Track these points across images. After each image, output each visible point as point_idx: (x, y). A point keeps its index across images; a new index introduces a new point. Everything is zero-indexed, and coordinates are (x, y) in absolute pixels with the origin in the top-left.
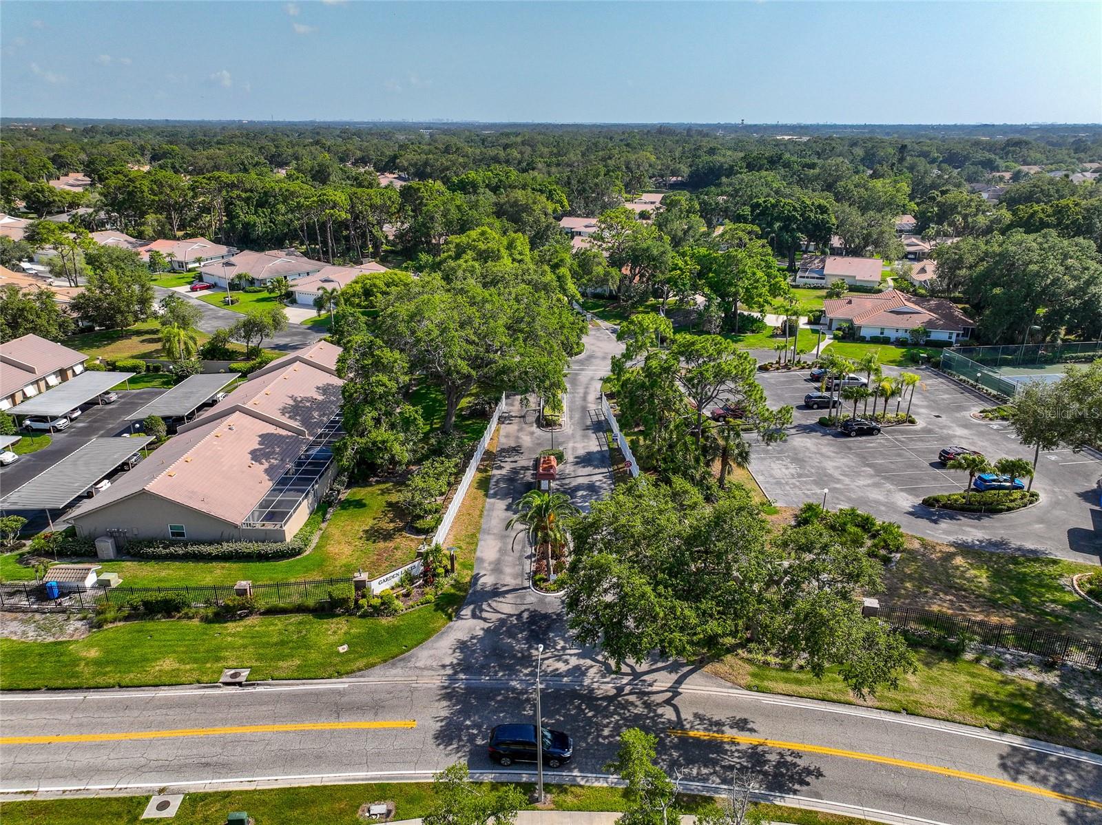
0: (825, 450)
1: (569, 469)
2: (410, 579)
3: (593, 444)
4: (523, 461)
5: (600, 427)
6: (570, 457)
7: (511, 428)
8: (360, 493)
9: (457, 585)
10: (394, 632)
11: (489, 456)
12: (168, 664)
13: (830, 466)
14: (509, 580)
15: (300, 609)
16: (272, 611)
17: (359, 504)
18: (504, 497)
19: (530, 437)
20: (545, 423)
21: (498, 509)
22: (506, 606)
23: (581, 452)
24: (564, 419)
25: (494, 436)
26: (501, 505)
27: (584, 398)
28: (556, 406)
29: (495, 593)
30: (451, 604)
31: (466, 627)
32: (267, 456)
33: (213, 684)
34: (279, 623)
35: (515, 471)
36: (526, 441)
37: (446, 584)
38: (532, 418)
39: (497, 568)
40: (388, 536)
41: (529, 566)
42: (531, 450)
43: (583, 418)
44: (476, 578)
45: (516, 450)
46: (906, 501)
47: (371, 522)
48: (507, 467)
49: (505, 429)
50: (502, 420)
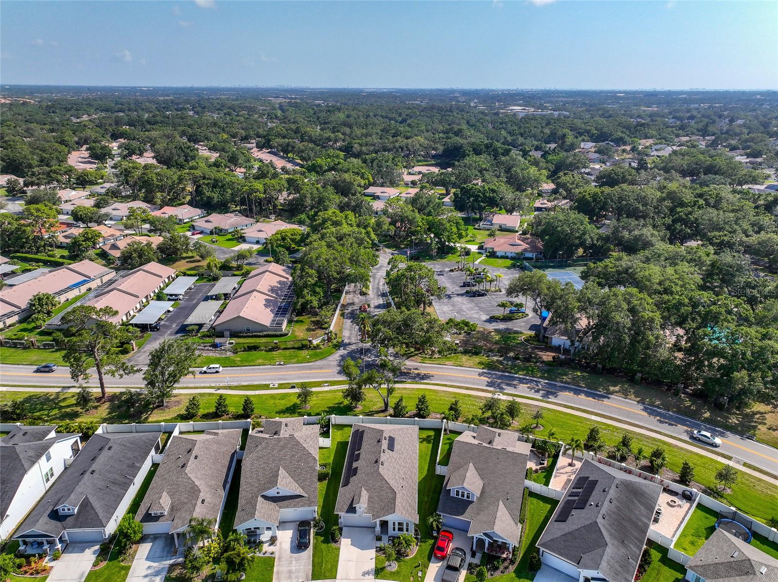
0: (464, 302)
1: (372, 310)
2: (323, 340)
3: (381, 301)
4: (355, 308)
5: (383, 295)
6: (372, 306)
7: (351, 296)
8: (301, 318)
9: (337, 342)
10: (321, 353)
11: (343, 306)
12: (260, 361)
13: (464, 307)
14: (353, 340)
15: (293, 348)
16: (284, 349)
17: (302, 321)
18: (350, 319)
19: (358, 299)
20: (363, 294)
21: (348, 322)
22: (353, 347)
23: (376, 304)
24: (370, 292)
25: (344, 299)
26: (349, 321)
27: (378, 284)
28: (367, 288)
29: (350, 344)
30: (338, 346)
31: (342, 351)
32: (269, 306)
33: (274, 365)
34: (288, 352)
35: (353, 311)
36: (356, 300)
37: (335, 342)
38: (358, 292)
39: (349, 338)
40: (314, 330)
41: (359, 337)
42: (358, 303)
43: (377, 292)
44: (343, 341)
45: (353, 304)
46: (485, 317)
47: (307, 327)
48: (350, 309)
49: (348, 296)
50: (347, 293)
